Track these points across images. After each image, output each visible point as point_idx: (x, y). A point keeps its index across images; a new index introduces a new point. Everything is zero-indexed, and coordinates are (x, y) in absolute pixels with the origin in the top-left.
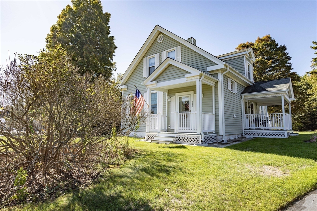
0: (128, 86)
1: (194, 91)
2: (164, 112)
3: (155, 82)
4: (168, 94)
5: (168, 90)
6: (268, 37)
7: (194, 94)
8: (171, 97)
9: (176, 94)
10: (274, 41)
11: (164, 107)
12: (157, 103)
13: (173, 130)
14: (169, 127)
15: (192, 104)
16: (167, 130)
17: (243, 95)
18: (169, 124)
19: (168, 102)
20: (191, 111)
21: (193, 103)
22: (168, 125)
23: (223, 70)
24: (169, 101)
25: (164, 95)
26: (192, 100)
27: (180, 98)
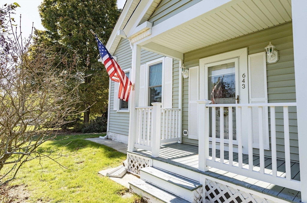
0: (118, 57)
1: (248, 49)
2: (175, 101)
4: (183, 62)
5: (184, 54)
7: (248, 54)
8: (190, 69)
9: (200, 60)
11: (175, 89)
12: (161, 83)
13: (195, 142)
14: (186, 133)
15: (244, 81)
16: (180, 139)
18: (185, 127)
19: (183, 79)
20: (241, 98)
21: (246, 79)
22: (183, 129)
24: (185, 77)
25: (175, 66)
26: (244, 70)
27: (209, 68)
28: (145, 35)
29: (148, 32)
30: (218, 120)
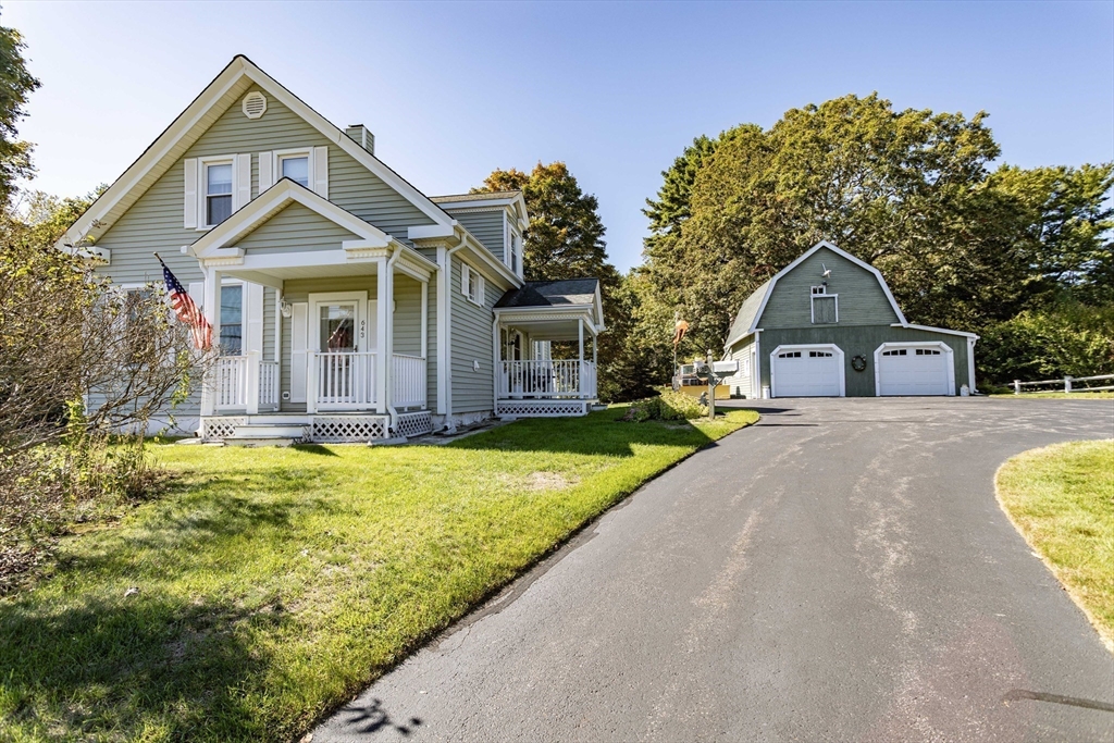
0: (115, 251)
1: (370, 292)
2: (269, 351)
3: (235, 251)
4: (283, 294)
5: (284, 281)
6: (560, 167)
7: (369, 299)
8: (294, 304)
9: (310, 295)
10: (572, 182)
11: (268, 333)
12: (240, 321)
13: (299, 407)
14: (286, 396)
15: (363, 329)
16: (278, 406)
17: (497, 312)
18: (285, 387)
19: (282, 318)
20: (359, 348)
21: (365, 327)
22: (281, 391)
23: (451, 242)
24: (285, 315)
25: (268, 296)
26: (363, 317)
27: (322, 308)
28: (232, 262)
29: (240, 261)
30: (333, 376)
